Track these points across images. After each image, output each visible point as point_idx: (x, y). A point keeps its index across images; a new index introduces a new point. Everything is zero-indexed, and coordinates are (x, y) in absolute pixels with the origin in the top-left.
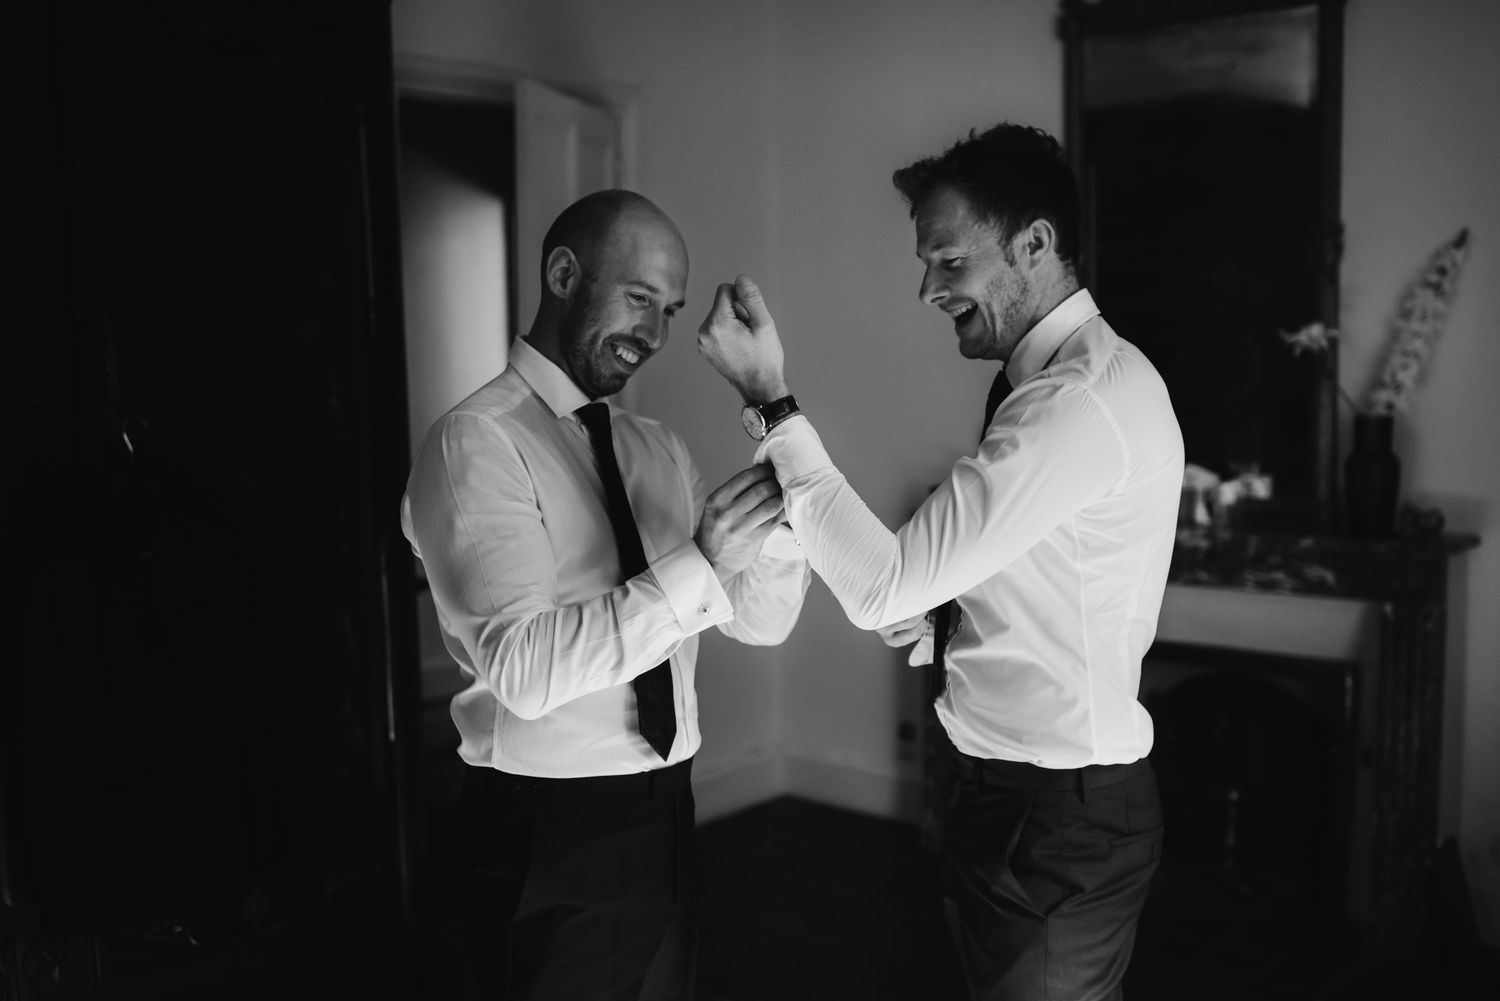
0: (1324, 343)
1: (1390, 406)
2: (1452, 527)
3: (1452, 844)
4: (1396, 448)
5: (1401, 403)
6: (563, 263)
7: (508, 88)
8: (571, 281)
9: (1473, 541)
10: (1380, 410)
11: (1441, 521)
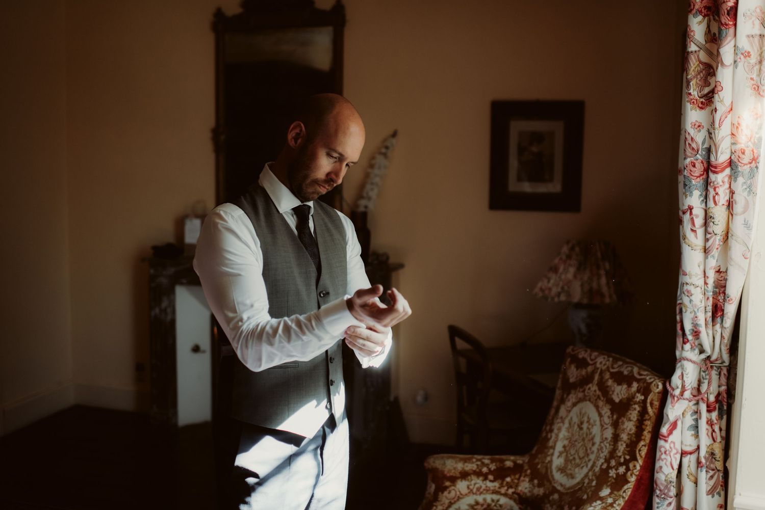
1: (366, 207)
2: (392, 260)
3: (397, 399)
4: (369, 226)
5: (371, 206)
6: (298, 131)
8: (299, 141)
9: (401, 266)
10: (362, 209)
11: (388, 258)
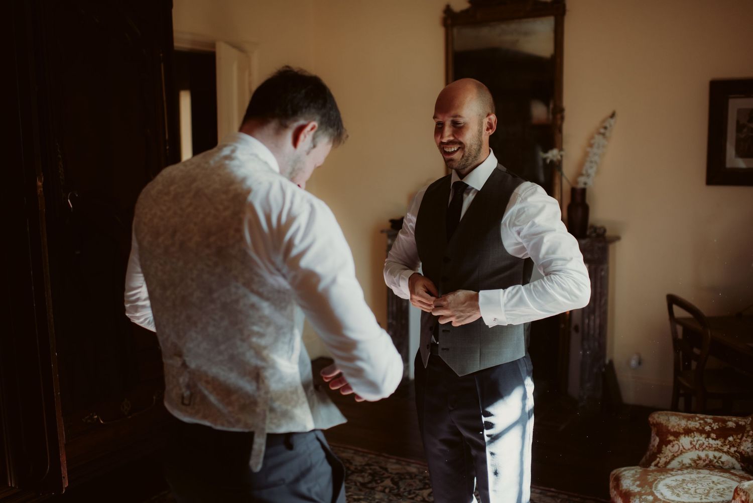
0: (559, 157)
1: (585, 184)
2: (609, 233)
3: (611, 362)
4: (588, 201)
5: (590, 182)
7: (213, 45)
9: (618, 238)
10: (581, 186)
11: (605, 231)
